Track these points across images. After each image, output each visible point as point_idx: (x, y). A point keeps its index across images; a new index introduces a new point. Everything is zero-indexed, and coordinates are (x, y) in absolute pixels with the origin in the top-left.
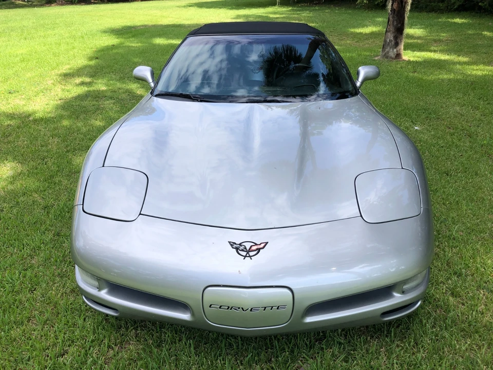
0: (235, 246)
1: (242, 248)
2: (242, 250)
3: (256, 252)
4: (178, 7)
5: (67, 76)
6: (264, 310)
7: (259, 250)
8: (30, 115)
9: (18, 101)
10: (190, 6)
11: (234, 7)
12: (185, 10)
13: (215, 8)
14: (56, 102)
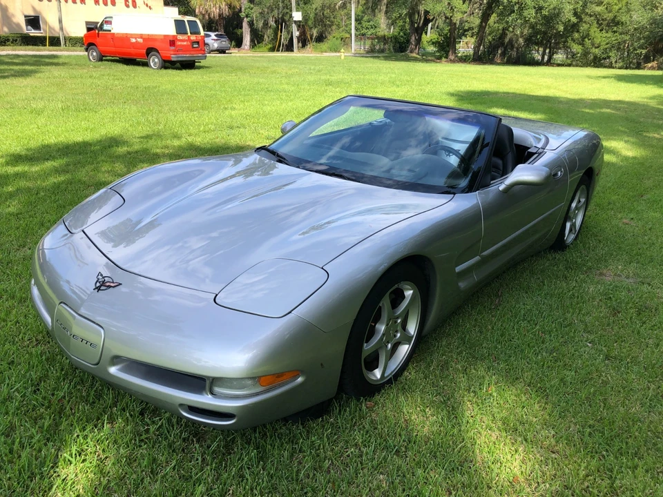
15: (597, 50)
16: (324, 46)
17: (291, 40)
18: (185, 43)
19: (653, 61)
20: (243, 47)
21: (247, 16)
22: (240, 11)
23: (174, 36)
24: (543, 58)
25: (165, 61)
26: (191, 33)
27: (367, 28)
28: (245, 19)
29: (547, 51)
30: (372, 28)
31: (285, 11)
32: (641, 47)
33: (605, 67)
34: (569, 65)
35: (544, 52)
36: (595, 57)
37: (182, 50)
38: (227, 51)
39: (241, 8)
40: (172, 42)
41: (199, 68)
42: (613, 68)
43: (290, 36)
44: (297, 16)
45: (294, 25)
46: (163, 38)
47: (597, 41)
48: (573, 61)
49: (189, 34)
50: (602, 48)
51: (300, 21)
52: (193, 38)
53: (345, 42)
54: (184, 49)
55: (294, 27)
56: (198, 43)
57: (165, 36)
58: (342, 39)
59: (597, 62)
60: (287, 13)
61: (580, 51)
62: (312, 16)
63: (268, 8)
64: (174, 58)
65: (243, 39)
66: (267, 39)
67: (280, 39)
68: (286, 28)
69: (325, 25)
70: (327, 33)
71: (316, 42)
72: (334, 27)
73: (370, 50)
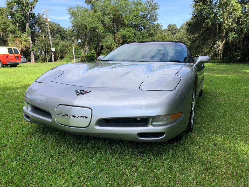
0: (77, 91)
1: (79, 92)
16: (63, 60)
18: (12, 57)
21: (33, 50)
22: (30, 48)
23: (8, 54)
25: (3, 64)
26: (15, 53)
27: (77, 55)
28: (32, 51)
30: (79, 54)
31: (48, 48)
37: (11, 60)
39: (30, 47)
40: (7, 57)
43: (50, 57)
44: (53, 49)
46: (3, 55)
49: (14, 54)
51: (54, 51)
52: (16, 55)
53: (71, 58)
54: (12, 59)
55: (52, 53)
56: (18, 57)
57: (3, 54)
58: (70, 58)
60: (49, 48)
62: (59, 49)
63: (41, 47)
64: (8, 63)
65: (31, 59)
66: (41, 58)
67: (47, 58)
68: (49, 54)
69: (64, 52)
70: (64, 56)
71: (60, 59)
72: (66, 54)
73: (81, 61)
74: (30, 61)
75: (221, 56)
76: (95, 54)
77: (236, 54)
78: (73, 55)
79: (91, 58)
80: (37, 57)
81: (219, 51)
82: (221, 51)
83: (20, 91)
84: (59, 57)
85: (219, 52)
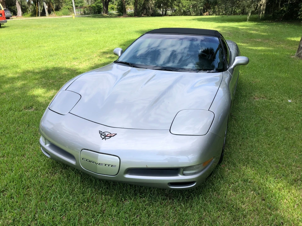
0: (101, 133)
1: (103, 134)
2: (103, 135)
3: (109, 137)
4: (187, 20)
5: (105, 53)
6: (105, 165)
7: (111, 137)
8: (76, 70)
9: (75, 63)
10: (193, 20)
11: (220, 21)
12: (189, 22)
13: (208, 21)
14: (92, 65)
15: (185, 8)
16: (60, 12)
17: (44, 10)
19: (207, 12)
20: (18, 15)
24: (163, 13)
27: (78, 3)
28: (17, 1)
29: (164, 10)
30: (80, 3)
32: (201, 6)
33: (188, 15)
34: (174, 15)
35: (163, 9)
36: (184, 11)
38: (10, 18)
41: (4, 27)
42: (192, 16)
43: (42, 8)
45: (44, 3)
47: (184, 4)
48: (175, 14)
50: (186, 7)
53: (71, 10)
55: (45, 4)
58: (68, 9)
59: (185, 14)
61: (178, 9)
65: (16, 10)
66: (31, 10)
67: (38, 10)
68: (40, 4)
69: (60, 2)
70: (60, 6)
71: (55, 11)
72: (63, 3)
73: (84, 14)
74: (15, 13)
75: (263, 12)
76: (102, 4)
77: (282, 9)
78: (72, 3)
79: (97, 9)
80: (24, 8)
81: (261, 5)
82: (263, 6)
83: (19, 84)
84: (54, 7)
85: (262, 7)
